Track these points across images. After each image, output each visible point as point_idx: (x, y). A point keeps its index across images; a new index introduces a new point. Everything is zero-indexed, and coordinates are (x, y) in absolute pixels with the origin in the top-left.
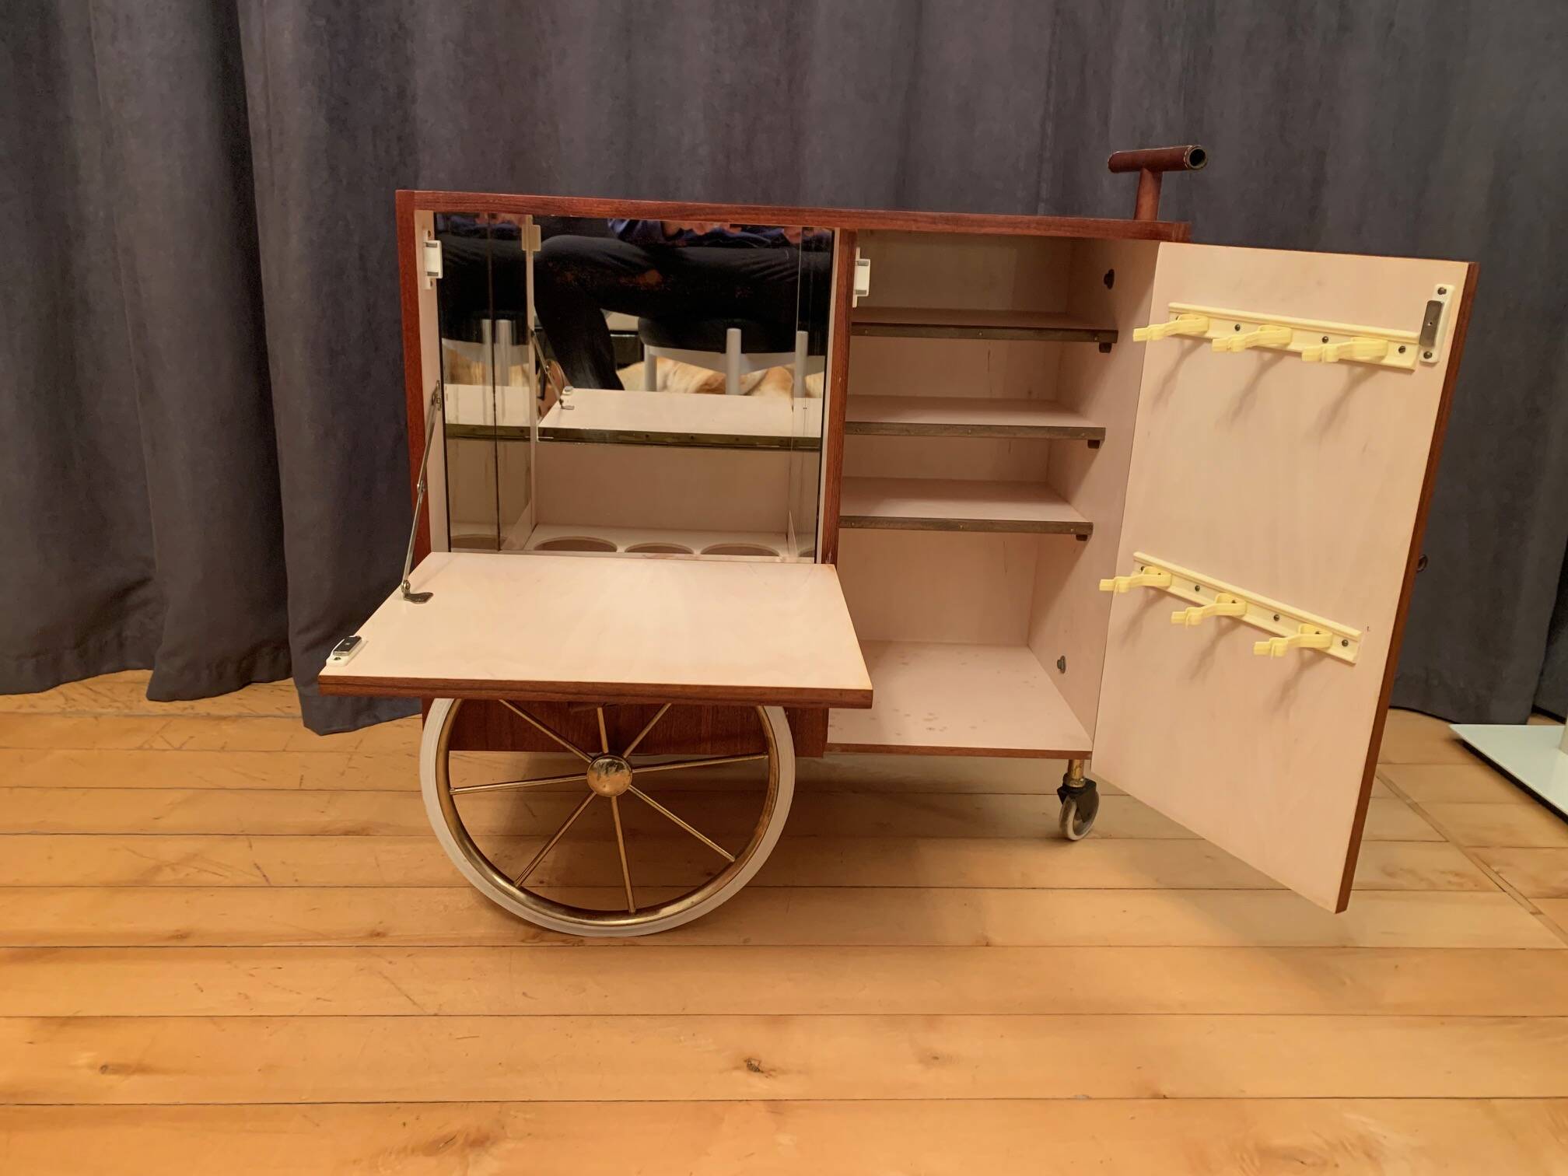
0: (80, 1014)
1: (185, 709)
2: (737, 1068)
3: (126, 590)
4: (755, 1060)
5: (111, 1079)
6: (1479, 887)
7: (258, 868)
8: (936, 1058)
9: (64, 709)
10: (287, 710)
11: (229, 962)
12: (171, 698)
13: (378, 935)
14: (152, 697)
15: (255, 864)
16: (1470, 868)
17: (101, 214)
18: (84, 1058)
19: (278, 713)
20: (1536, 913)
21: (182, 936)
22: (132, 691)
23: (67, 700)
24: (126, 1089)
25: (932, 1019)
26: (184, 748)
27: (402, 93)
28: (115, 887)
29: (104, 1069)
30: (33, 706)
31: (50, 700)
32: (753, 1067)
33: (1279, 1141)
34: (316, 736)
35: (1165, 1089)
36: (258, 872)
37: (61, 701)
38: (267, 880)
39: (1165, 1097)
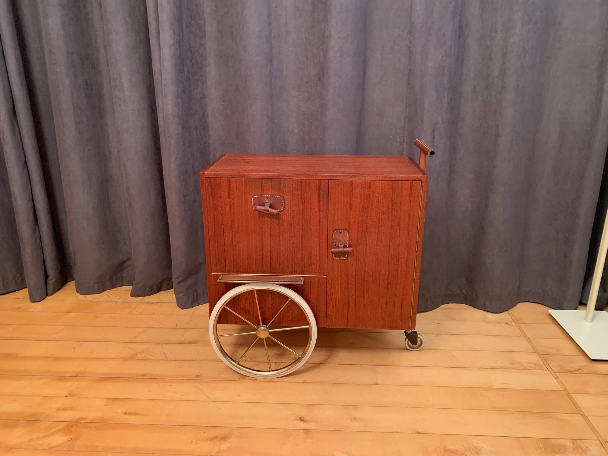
0: (118, 398)
1: (142, 300)
2: (297, 420)
3: (124, 262)
4: (303, 418)
5: (127, 416)
6: (541, 369)
7: (164, 354)
8: (355, 419)
9: (107, 300)
10: (172, 300)
11: (157, 383)
12: (137, 296)
13: (198, 376)
14: (132, 296)
15: (163, 353)
16: (540, 362)
17: (116, 151)
18: (120, 410)
19: (169, 301)
20: (557, 378)
21: (144, 375)
22: (126, 293)
23: (107, 296)
24: (131, 419)
25: (356, 407)
26: (142, 314)
27: (204, 114)
28: (125, 359)
29: (125, 414)
30: (98, 299)
31: (102, 296)
32: (302, 420)
33: (450, 447)
34: (181, 310)
35: (420, 431)
36: (164, 355)
37: (105, 297)
38: (167, 358)
39: (420, 433)
